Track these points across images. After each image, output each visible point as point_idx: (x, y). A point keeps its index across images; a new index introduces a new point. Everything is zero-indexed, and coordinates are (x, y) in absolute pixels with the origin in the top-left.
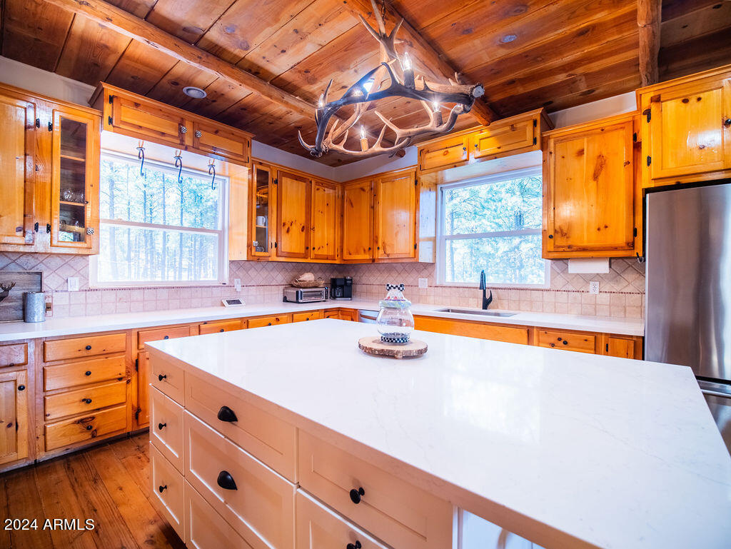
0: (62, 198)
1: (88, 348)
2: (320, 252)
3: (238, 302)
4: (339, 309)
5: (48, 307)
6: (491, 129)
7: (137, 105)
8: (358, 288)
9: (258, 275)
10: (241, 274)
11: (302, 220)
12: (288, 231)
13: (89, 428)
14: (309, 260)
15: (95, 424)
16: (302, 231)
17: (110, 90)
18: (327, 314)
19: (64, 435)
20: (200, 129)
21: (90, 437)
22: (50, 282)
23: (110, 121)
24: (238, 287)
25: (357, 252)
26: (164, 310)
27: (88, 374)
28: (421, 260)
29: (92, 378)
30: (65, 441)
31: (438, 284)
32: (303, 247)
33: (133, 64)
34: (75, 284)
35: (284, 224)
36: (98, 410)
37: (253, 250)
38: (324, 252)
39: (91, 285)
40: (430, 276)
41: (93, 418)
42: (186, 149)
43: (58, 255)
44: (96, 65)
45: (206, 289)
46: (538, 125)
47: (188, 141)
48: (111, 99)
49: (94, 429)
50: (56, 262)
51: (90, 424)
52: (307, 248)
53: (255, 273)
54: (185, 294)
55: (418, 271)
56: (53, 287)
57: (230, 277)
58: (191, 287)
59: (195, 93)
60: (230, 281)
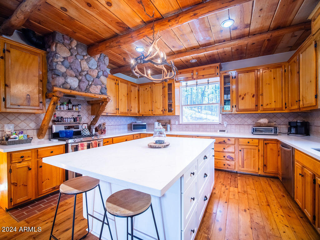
2: (268, 107)
3: (224, 131)
7: (180, 73)
10: (227, 120)
11: (252, 91)
12: (243, 99)
14: (259, 112)
16: (253, 97)
24: (225, 125)
26: (198, 131)
32: (254, 105)
34: (177, 123)
35: (240, 96)
39: (180, 123)
45: (212, 125)
52: (257, 106)
53: (234, 119)
54: (205, 127)
56: (173, 123)
57: (222, 121)
59: (194, 61)
60: (222, 122)
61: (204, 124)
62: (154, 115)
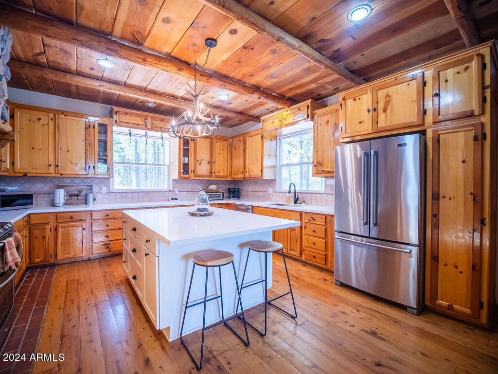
0: (99, 155)
1: (107, 215)
2: (219, 174)
3: (176, 199)
4: (228, 204)
5: (94, 199)
6: (291, 110)
7: (127, 113)
8: (243, 193)
9: (187, 186)
10: (178, 186)
11: (208, 158)
12: (200, 164)
13: (108, 248)
14: (212, 179)
15: (110, 246)
16: (208, 163)
17: (116, 109)
18: (221, 206)
19: (99, 249)
20: (154, 120)
21: (108, 251)
22: (96, 189)
23: (116, 122)
24: (177, 192)
25: (238, 174)
27: (107, 226)
28: (264, 178)
29: (109, 228)
30: (99, 252)
31: (277, 191)
32: (209, 171)
33: (124, 98)
34: (105, 190)
35: (198, 161)
36: (111, 241)
37: (181, 174)
38: (221, 174)
39: (111, 191)
40: (274, 186)
41: (109, 244)
42: (148, 130)
43: (98, 178)
44: (111, 99)
45: (161, 193)
46: (310, 108)
47: (149, 126)
48: (116, 113)
49: (110, 248)
50: (97, 181)
51: (108, 246)
52: (211, 172)
54: (151, 195)
55: (268, 184)
56: (97, 191)
57: (173, 187)
58: (154, 192)
59: (151, 105)
60: (173, 189)
61: (151, 192)
62: (62, 174)
